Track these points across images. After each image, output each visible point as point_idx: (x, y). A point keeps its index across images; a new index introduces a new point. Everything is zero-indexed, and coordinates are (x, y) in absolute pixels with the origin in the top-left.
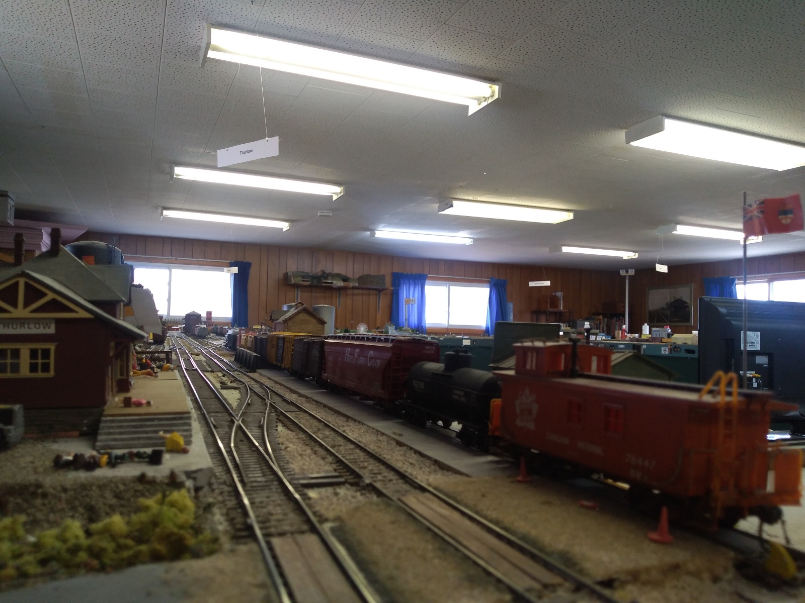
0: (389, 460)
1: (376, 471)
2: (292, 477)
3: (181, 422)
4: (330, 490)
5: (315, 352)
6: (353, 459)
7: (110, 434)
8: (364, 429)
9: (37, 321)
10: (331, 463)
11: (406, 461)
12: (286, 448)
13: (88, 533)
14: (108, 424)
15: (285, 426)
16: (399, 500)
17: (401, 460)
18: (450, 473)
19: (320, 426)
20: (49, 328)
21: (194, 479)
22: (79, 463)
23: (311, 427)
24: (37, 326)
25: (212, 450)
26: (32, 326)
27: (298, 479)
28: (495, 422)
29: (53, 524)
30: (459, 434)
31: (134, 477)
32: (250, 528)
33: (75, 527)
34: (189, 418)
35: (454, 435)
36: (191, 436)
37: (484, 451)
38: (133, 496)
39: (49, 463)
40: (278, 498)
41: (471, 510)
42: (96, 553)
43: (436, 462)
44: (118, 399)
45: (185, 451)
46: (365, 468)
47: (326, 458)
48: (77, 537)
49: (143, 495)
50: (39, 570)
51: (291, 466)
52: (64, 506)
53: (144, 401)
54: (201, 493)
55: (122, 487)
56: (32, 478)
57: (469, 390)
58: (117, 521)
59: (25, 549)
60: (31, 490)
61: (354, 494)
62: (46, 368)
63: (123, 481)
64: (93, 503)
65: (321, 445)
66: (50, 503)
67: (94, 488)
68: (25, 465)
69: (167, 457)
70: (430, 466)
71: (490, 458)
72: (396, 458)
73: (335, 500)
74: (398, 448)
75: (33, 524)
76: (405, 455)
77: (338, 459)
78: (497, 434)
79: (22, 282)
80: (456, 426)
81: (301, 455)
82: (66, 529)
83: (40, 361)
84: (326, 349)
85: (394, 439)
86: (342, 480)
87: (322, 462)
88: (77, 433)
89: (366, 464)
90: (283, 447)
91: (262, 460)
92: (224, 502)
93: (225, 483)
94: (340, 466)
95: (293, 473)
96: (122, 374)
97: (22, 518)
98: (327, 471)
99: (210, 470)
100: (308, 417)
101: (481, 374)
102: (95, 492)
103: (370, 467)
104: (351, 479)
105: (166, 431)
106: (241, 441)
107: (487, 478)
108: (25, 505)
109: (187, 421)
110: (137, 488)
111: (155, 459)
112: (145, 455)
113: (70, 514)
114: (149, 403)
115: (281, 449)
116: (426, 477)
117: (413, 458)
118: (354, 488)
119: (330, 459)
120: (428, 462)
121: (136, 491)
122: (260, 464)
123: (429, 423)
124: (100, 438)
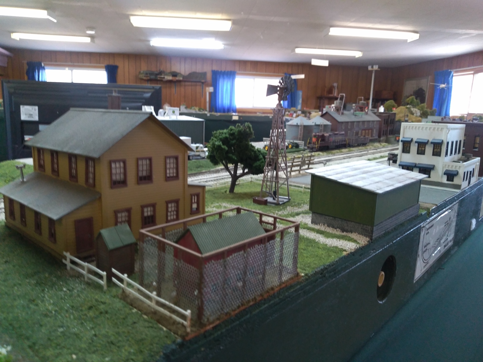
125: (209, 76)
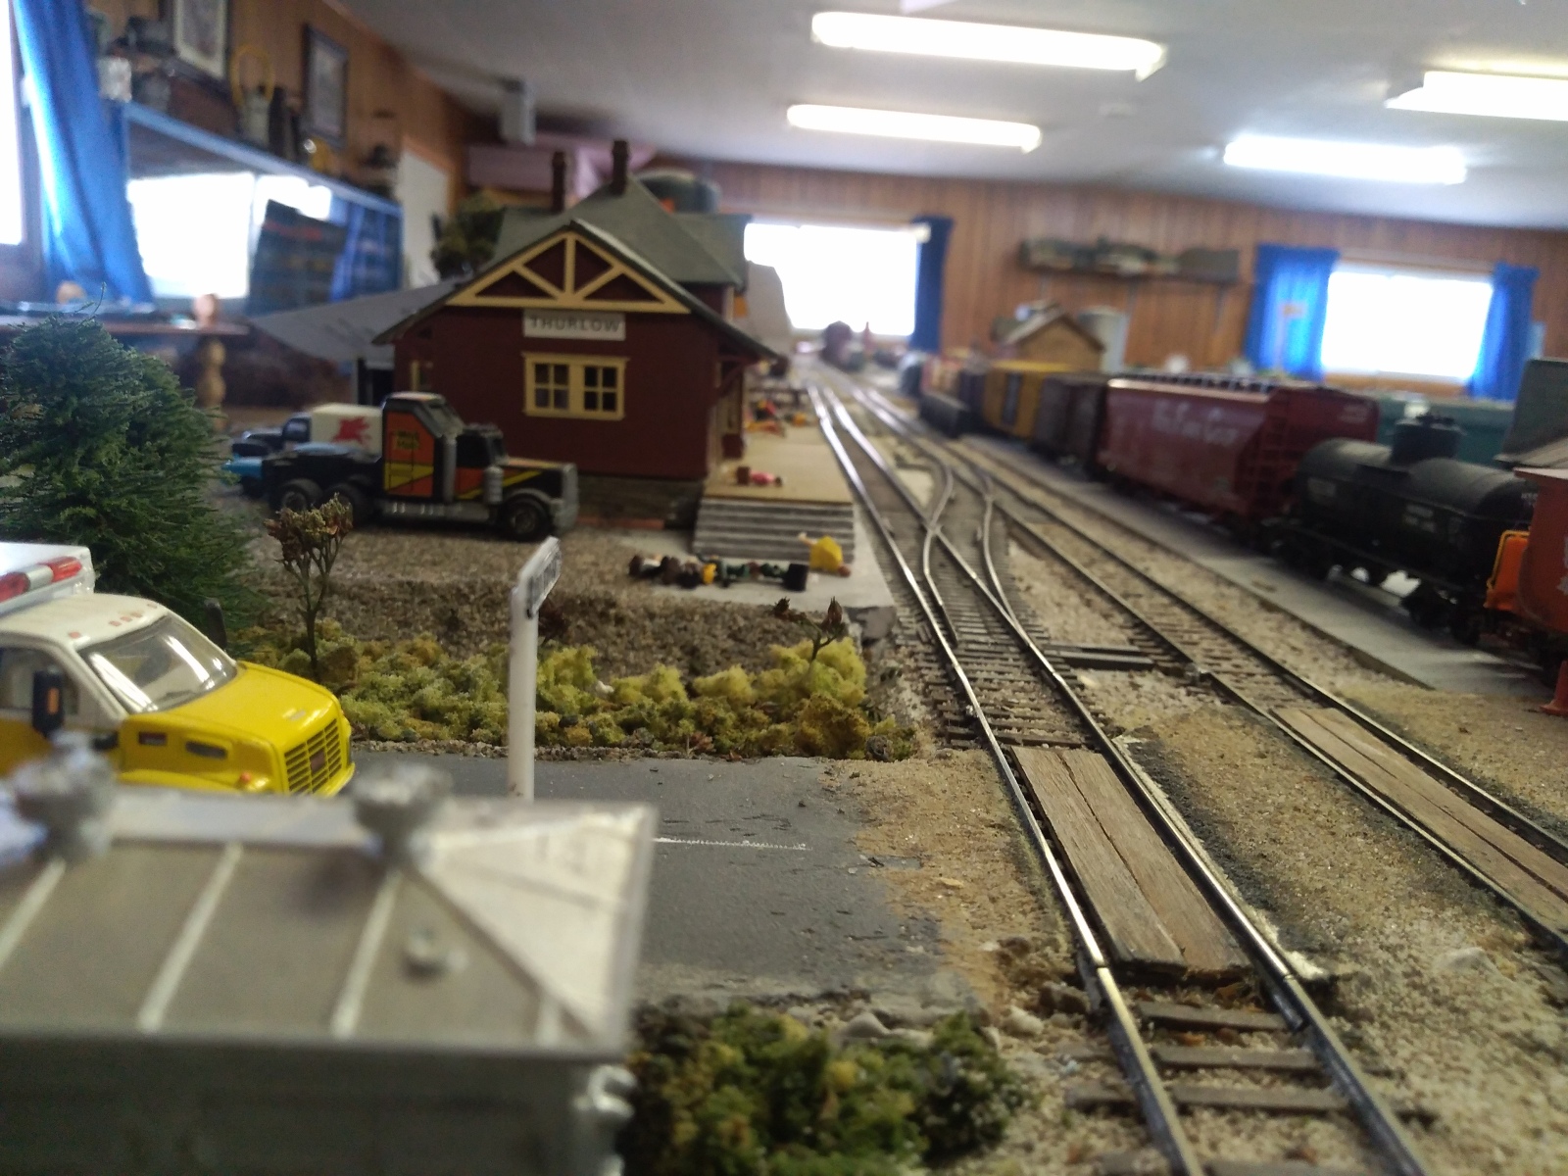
0: (1246, 634)
1: (1217, 653)
2: (1045, 642)
3: (835, 519)
4: (1122, 677)
5: (1087, 407)
6: (1166, 624)
7: (715, 529)
8: (1188, 569)
9: (596, 315)
10: (1122, 627)
11: (1282, 641)
12: (1028, 588)
13: (692, 693)
14: (713, 512)
15: (1022, 546)
16: (1271, 712)
17: (1272, 639)
18: (1382, 676)
19: (1097, 555)
20: (616, 329)
21: (863, 623)
22: (667, 573)
23: (1076, 554)
24: (596, 324)
25: (890, 577)
26: (587, 324)
27: (1058, 648)
28: (1503, 583)
29: (635, 669)
30: (1409, 601)
31: (761, 606)
32: (972, 722)
33: (672, 678)
34: (850, 514)
35: (1396, 602)
36: (852, 546)
37: (1469, 642)
38: (760, 639)
39: (622, 568)
40: (1020, 676)
41: (1434, 754)
42: (709, 726)
43: (1351, 651)
44: (727, 469)
45: (843, 573)
46: (1195, 644)
47: (1111, 616)
48: (674, 694)
49: (776, 640)
50: (623, 737)
51: (1039, 622)
52: (650, 641)
53: (771, 477)
54: (874, 650)
55: (742, 623)
56: (599, 589)
57: (1446, 507)
58: (738, 677)
59: (597, 701)
60: (599, 608)
61: (1173, 691)
62: (610, 403)
63: (744, 611)
64: (696, 642)
65: (1100, 591)
66: (628, 634)
67: (697, 618)
68: (585, 567)
69: (813, 579)
70: (1336, 657)
71: (1478, 657)
72: (1260, 631)
73: (1132, 695)
74: (1265, 614)
75: (605, 664)
76: (1279, 629)
77: (1137, 621)
78: (1504, 607)
79: (571, 240)
80: (1400, 583)
81: (1059, 605)
82: (657, 679)
83: (600, 390)
84: (1113, 401)
85: (1255, 596)
86: (1148, 661)
87: (1102, 622)
88: (659, 523)
89: (1196, 637)
90: (1022, 586)
91: (985, 604)
92: (918, 669)
93: (918, 637)
94: (1140, 634)
95: (1045, 635)
96: (730, 424)
97: (591, 652)
98: (1113, 641)
99: (891, 610)
100: (1068, 535)
101: (1482, 476)
102: (698, 625)
103: (1205, 644)
104: (1165, 661)
105: (810, 534)
106: (942, 565)
107: (1472, 696)
108: (591, 633)
109: (847, 519)
110: (766, 627)
111: (795, 579)
112: (777, 572)
113: (660, 656)
114: (778, 482)
115: (1018, 590)
116: (1330, 679)
117: (1299, 638)
118: (1172, 680)
119: (1119, 619)
120: (1331, 650)
121: (766, 632)
122: (979, 612)
123: (1335, 571)
124: (700, 534)
125: (1246, 265)
